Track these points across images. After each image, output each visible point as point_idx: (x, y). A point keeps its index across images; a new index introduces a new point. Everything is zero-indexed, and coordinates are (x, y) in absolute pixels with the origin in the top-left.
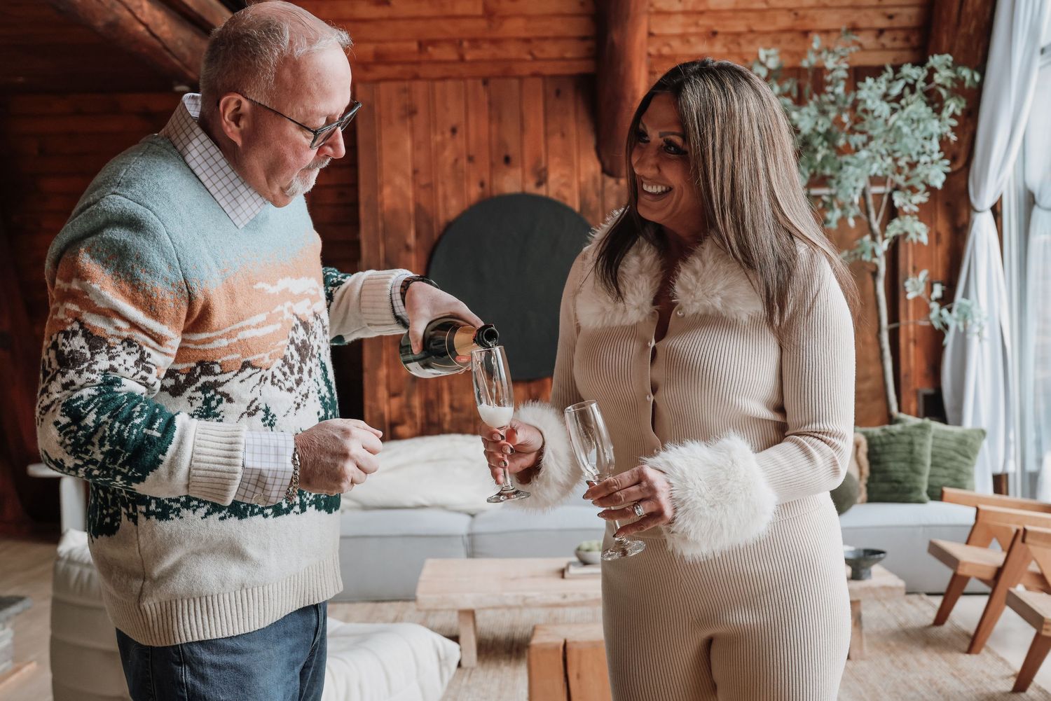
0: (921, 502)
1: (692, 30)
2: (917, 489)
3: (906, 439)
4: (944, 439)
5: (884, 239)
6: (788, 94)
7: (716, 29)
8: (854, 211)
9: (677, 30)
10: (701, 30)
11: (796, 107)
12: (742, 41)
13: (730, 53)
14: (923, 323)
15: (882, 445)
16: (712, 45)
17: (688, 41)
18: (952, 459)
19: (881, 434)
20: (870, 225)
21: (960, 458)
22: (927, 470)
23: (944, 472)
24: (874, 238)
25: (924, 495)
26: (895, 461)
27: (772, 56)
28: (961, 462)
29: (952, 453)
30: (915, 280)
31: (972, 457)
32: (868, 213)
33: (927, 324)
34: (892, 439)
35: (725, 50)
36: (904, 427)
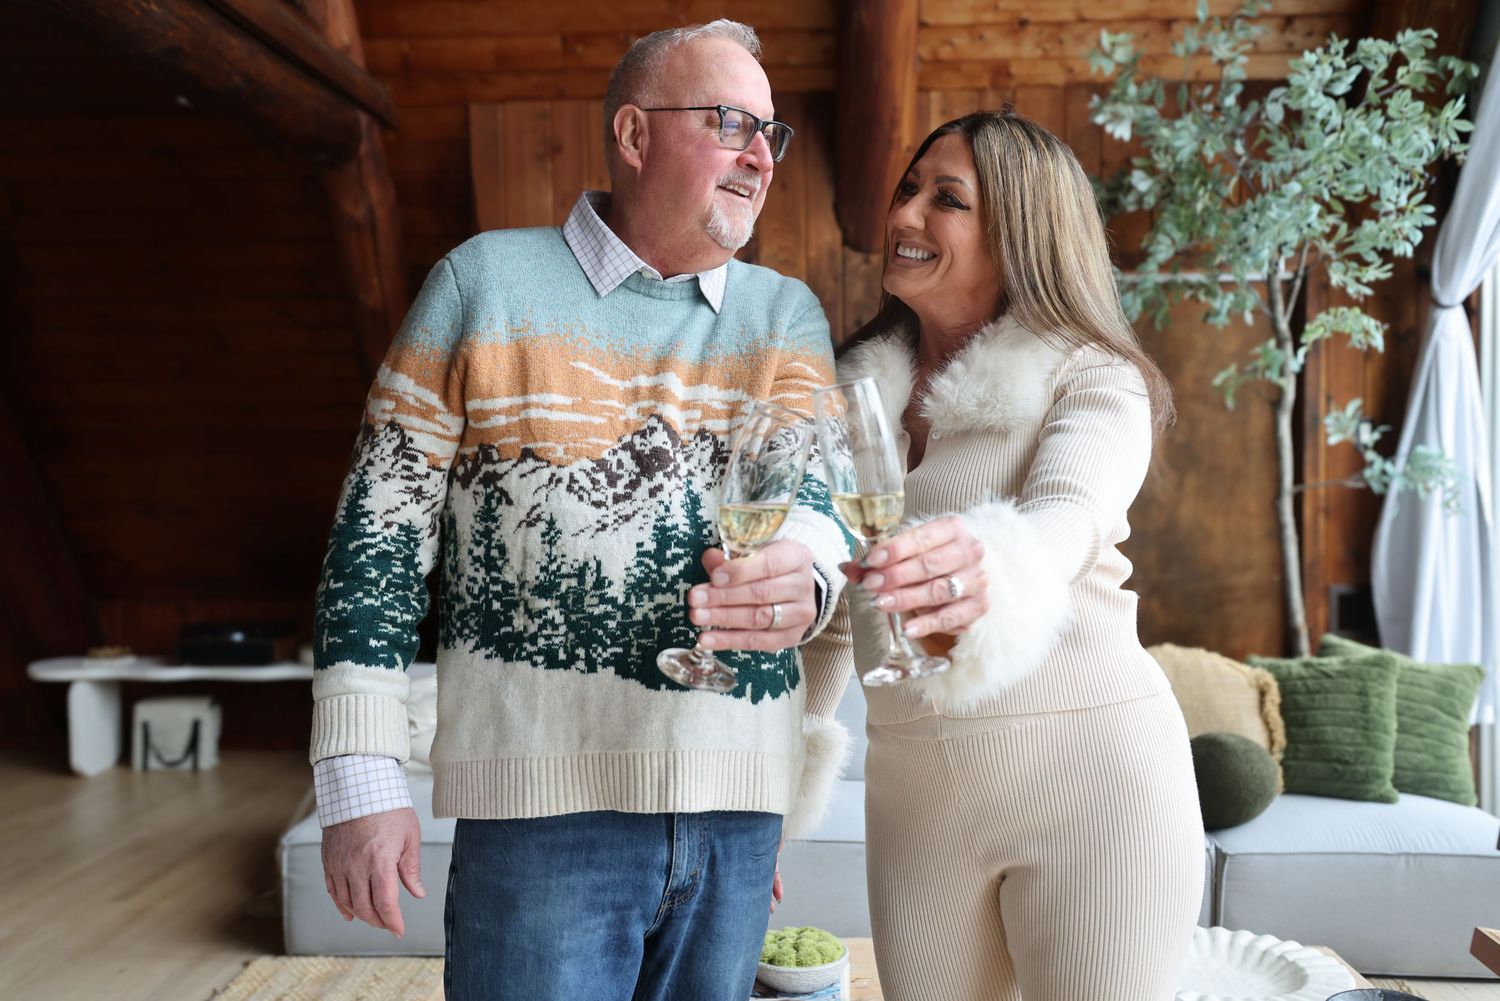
0: (1384, 799)
1: (988, 17)
2: (1379, 776)
3: (1353, 684)
4: (1411, 684)
5: (1297, 345)
6: (1151, 102)
7: (1026, 15)
8: (1252, 299)
9: (965, 18)
10: (1002, 18)
11: (1165, 121)
12: (1066, 36)
13: (1046, 57)
14: (1352, 484)
15: (1309, 692)
16: (1017, 43)
17: (981, 37)
18: (1430, 719)
19: (1304, 672)
20: (1274, 323)
21: (1444, 717)
22: (1391, 739)
23: (1418, 742)
24: (1280, 345)
25: (1389, 786)
26: (1335, 724)
27: (1121, 44)
28: (1443, 725)
29: (1431, 709)
30: (1341, 415)
31: (1462, 714)
32: (1271, 304)
33: (1360, 485)
34: (1327, 683)
35: (1038, 52)
36: (1346, 662)
